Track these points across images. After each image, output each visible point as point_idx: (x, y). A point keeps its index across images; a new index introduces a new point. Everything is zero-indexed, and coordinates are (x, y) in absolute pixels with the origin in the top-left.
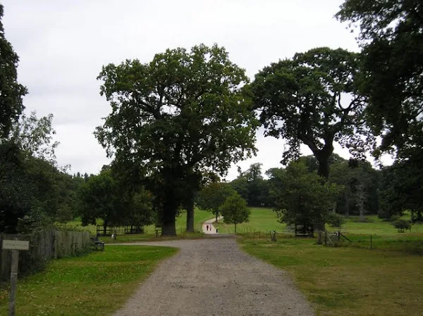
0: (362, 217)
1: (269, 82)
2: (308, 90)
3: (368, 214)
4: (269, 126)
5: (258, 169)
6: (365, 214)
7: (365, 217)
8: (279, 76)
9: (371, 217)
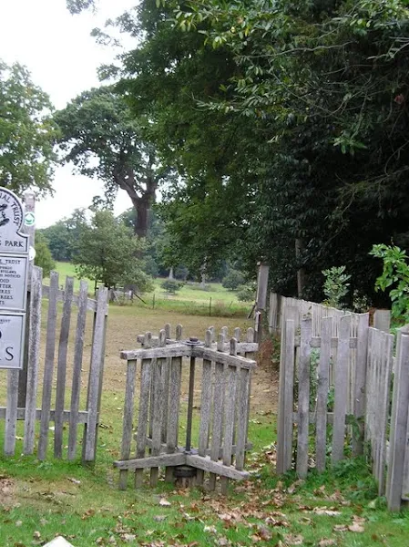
0: (203, 284)
1: (83, 110)
2: (128, 125)
3: (212, 281)
4: (79, 164)
5: (82, 213)
6: (207, 281)
7: (207, 285)
8: (96, 105)
9: (213, 285)
